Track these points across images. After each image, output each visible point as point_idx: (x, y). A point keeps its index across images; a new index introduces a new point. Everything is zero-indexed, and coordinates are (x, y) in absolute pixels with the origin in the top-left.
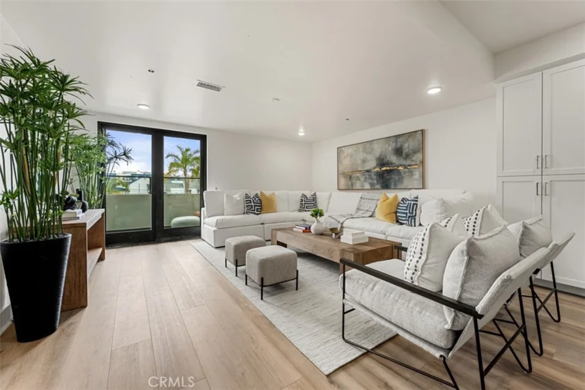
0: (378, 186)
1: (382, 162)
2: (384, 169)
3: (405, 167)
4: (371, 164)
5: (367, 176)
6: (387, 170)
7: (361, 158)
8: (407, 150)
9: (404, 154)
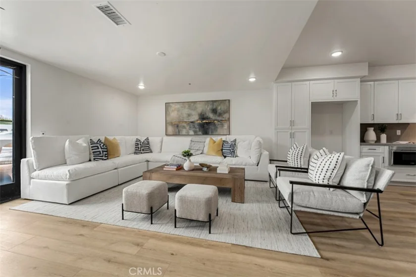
0: (200, 133)
1: (203, 117)
2: (204, 121)
3: (218, 121)
4: (195, 117)
5: (191, 126)
6: (207, 122)
7: (187, 113)
8: (220, 111)
9: (218, 113)
